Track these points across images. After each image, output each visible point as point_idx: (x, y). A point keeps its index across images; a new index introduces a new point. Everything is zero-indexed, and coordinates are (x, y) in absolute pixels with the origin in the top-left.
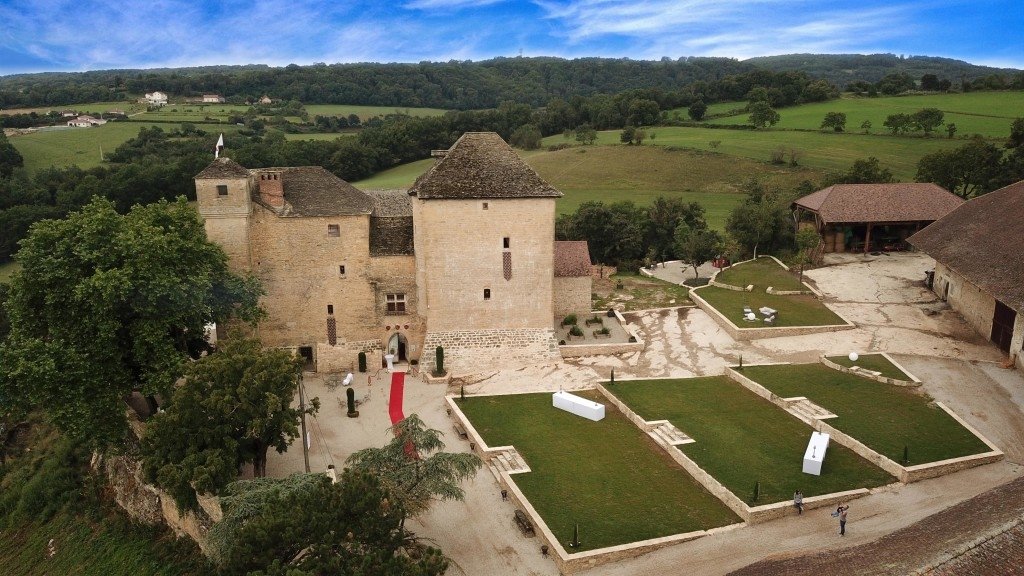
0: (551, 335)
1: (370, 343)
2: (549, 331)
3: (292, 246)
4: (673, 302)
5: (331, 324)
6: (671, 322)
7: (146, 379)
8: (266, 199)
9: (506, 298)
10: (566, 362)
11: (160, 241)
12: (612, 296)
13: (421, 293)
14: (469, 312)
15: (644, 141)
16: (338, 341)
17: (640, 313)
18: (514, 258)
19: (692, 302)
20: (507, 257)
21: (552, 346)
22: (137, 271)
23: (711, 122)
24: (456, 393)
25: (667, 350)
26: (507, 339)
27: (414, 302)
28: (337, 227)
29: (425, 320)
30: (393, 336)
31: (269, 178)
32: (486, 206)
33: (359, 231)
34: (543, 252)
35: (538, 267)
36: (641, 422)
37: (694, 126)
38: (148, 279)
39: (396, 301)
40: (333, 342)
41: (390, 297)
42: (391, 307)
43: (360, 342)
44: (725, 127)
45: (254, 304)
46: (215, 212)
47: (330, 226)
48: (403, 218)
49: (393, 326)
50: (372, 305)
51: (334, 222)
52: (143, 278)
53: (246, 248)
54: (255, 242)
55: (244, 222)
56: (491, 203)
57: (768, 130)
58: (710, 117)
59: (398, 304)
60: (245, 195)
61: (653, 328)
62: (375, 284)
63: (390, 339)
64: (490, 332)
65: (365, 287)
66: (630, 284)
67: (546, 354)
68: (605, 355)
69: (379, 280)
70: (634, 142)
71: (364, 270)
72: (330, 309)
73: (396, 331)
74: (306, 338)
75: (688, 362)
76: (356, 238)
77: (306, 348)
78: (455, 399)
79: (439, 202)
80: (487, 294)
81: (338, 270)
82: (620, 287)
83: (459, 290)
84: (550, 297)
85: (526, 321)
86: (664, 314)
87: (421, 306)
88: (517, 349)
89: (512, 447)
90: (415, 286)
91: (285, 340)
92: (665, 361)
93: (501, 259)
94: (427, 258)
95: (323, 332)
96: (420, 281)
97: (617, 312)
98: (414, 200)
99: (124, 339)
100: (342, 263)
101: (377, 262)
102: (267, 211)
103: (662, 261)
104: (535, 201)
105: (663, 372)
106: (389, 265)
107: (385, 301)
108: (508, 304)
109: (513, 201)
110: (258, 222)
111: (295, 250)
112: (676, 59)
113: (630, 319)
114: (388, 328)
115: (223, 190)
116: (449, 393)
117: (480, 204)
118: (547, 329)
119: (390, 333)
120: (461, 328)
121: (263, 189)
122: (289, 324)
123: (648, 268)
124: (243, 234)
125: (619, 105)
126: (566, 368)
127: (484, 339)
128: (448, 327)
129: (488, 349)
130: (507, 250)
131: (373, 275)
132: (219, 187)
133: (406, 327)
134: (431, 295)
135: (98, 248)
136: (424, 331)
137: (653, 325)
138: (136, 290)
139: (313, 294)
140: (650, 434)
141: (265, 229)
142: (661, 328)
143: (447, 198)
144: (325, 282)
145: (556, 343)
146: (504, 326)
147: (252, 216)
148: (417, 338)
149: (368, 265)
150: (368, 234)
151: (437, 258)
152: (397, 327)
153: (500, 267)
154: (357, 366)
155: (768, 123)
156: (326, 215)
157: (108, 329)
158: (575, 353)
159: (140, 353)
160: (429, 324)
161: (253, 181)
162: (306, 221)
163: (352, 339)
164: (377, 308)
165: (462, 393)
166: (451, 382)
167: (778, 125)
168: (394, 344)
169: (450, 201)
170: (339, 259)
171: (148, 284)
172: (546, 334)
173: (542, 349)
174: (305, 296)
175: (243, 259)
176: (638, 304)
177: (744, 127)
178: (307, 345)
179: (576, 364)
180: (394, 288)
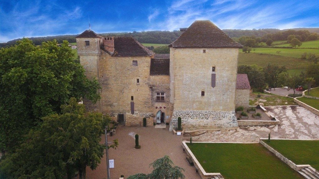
0: (234, 115)
1: (148, 114)
2: (233, 113)
3: (117, 69)
4: (287, 103)
5: (132, 104)
6: (289, 112)
7: (37, 124)
8: (106, 48)
9: (212, 96)
10: (241, 128)
11: (44, 56)
12: (256, 100)
13: (172, 92)
14: (194, 102)
15: (250, 52)
16: (135, 112)
17: (273, 107)
18: (217, 77)
19: (296, 104)
20: (214, 76)
21: (234, 120)
22: (33, 70)
23: (274, 46)
24: (187, 140)
25: (292, 125)
26: (212, 116)
27: (168, 96)
28: (136, 62)
29: (173, 104)
30: (158, 112)
31: (108, 39)
32: (204, 51)
33: (146, 64)
34: (232, 74)
35: (228, 82)
36: (293, 165)
37: (268, 47)
38: (37, 74)
39: (160, 96)
40: (133, 113)
41: (158, 94)
42: (158, 98)
43: (144, 113)
44: (281, 48)
45: (95, 92)
46: (84, 53)
47: (133, 61)
48: (165, 60)
49: (159, 107)
50: (150, 97)
51: (135, 59)
52: (36, 73)
53: (96, 69)
54: (101, 67)
55: (96, 58)
56: (207, 50)
57: (297, 48)
58: (274, 45)
59: (161, 97)
60: (97, 46)
61: (281, 114)
62: (151, 88)
63: (157, 113)
64: (203, 112)
65: (147, 89)
66: (262, 96)
67: (230, 124)
68: (260, 126)
69: (154, 86)
70: (247, 52)
71: (147, 81)
72: (132, 98)
73: (160, 109)
74: (121, 110)
75: (306, 132)
76: (144, 67)
77: (121, 115)
78: (187, 143)
79: (182, 49)
80: (203, 94)
81: (136, 81)
82: (259, 97)
83: (190, 91)
84: (234, 97)
85: (221, 108)
86: (284, 108)
87: (171, 98)
88: (217, 120)
89: (219, 174)
90: (169, 89)
91: (112, 111)
92: (293, 131)
93: (210, 77)
94: (175, 76)
95: (129, 108)
96: (171, 87)
97: (261, 106)
98: (171, 49)
99: (28, 104)
100: (138, 78)
101: (153, 77)
102: (107, 54)
103: (274, 87)
104: (229, 50)
105: (293, 136)
106: (158, 79)
107: (156, 96)
108: (213, 99)
109: (218, 49)
110: (103, 58)
111: (118, 72)
112: (258, 29)
113: (268, 110)
114: (157, 108)
115: (87, 43)
116: (183, 140)
117: (201, 50)
118: (231, 112)
119: (158, 110)
120: (190, 109)
121: (106, 44)
122: (114, 104)
123: (267, 90)
124: (96, 63)
125: (241, 41)
126: (241, 131)
127: (200, 115)
128: (183, 108)
129: (202, 120)
130: (214, 73)
131: (151, 83)
132: (86, 41)
133: (165, 108)
134: (176, 93)
135: (18, 59)
136: (172, 109)
137: (280, 113)
138: (31, 79)
139: (125, 91)
140: (300, 172)
141: (106, 62)
142: (285, 114)
143: (186, 47)
144: (131, 86)
145: (236, 119)
146: (211, 109)
147: (100, 55)
148: (169, 113)
149: (149, 79)
150: (150, 65)
151: (180, 76)
152: (161, 108)
153: (210, 81)
154: (142, 124)
155: (297, 46)
156: (132, 56)
157: (20, 98)
158: (245, 124)
159: (35, 111)
160: (175, 106)
161: (102, 40)
162: (123, 59)
163: (141, 112)
164: (152, 99)
165: (191, 141)
166: (185, 134)
167: (301, 47)
168: (159, 115)
169: (187, 49)
170: (137, 76)
171: (37, 77)
172: (232, 114)
173: (229, 121)
174: (122, 91)
175: (96, 74)
176: (269, 104)
177: (288, 48)
178: (121, 114)
179: (246, 129)
180: (160, 90)
